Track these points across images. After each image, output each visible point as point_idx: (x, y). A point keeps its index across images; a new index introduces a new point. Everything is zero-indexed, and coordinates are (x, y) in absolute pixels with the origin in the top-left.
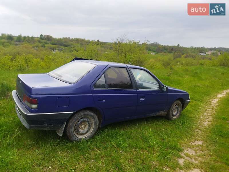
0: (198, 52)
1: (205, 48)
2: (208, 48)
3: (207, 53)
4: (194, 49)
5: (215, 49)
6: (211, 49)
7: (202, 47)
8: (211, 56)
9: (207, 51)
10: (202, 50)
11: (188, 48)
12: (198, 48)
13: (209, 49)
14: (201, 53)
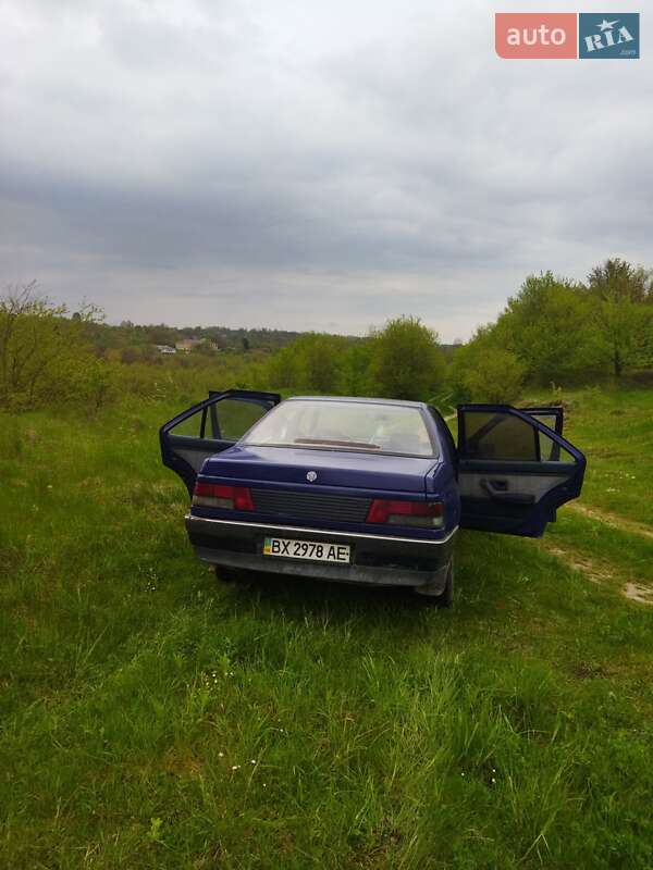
0: (148, 342)
1: (168, 329)
2: (180, 328)
3: (180, 346)
4: (135, 333)
5: (198, 332)
6: (189, 333)
7: (159, 324)
8: (193, 355)
9: (177, 340)
10: (160, 335)
11: (114, 328)
12: (148, 330)
13: (181, 331)
14: (160, 347)
